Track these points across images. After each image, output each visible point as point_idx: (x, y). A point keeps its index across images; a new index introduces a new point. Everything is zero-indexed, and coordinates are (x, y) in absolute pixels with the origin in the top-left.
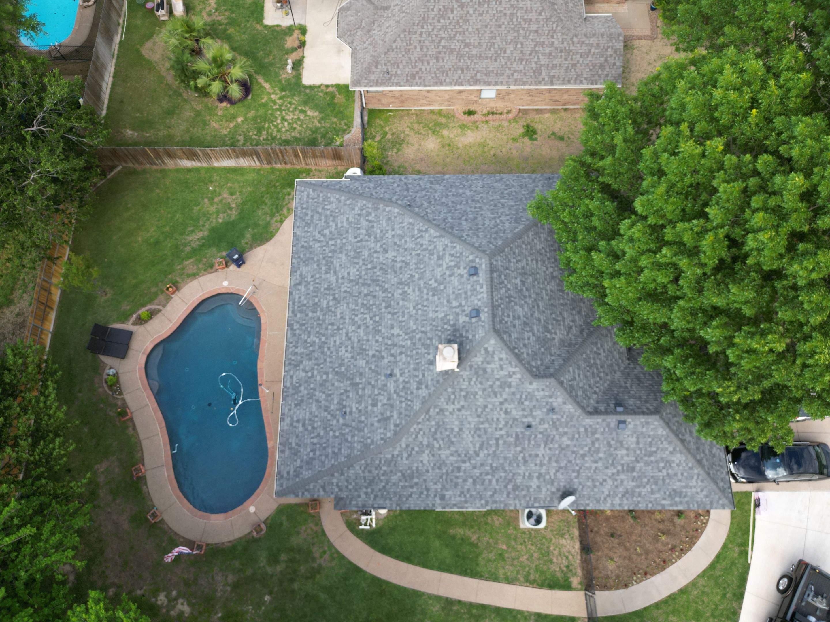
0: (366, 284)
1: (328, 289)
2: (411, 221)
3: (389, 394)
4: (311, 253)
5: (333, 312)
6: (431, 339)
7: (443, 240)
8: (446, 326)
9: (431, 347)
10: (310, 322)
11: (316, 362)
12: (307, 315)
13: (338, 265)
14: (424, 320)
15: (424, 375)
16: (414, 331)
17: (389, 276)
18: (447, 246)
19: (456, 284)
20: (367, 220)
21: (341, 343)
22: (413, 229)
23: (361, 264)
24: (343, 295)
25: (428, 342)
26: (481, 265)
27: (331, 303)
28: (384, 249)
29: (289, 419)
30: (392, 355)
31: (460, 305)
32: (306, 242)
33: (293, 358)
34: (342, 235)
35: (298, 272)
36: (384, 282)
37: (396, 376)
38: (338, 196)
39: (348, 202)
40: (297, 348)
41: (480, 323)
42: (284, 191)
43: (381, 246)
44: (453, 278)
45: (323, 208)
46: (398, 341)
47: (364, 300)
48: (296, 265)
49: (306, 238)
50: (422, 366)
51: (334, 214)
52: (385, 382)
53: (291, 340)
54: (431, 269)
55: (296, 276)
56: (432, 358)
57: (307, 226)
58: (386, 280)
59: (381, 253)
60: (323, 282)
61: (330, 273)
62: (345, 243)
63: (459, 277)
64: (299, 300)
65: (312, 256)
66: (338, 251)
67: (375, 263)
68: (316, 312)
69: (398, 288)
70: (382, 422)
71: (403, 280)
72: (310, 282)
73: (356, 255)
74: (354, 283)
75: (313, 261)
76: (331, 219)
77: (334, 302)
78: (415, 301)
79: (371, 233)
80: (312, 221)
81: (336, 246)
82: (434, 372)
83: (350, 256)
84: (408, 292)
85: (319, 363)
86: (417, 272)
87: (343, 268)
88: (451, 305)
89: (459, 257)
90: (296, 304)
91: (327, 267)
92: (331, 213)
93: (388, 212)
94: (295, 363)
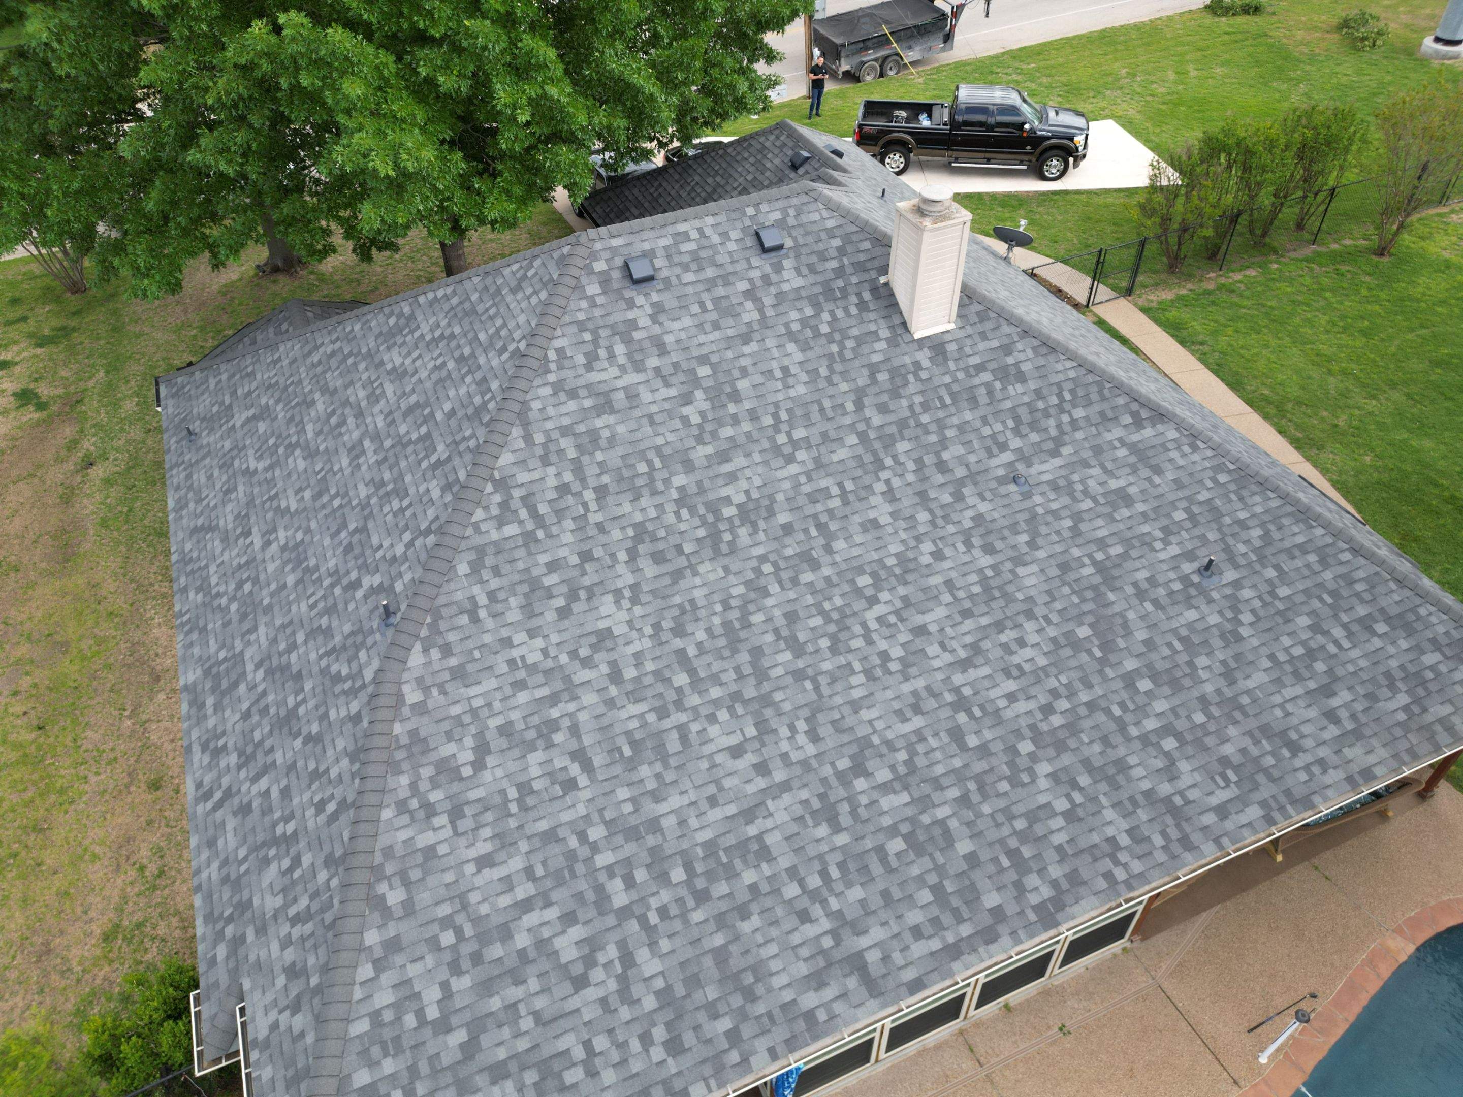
0: (754, 664)
1: (829, 816)
2: (463, 568)
3: (1071, 466)
4: (694, 982)
5: (912, 753)
6: (873, 369)
7: (536, 405)
8: (825, 329)
9: (896, 362)
10: (992, 835)
11: (1117, 739)
12: (972, 859)
13: (715, 814)
14: (822, 410)
15: (980, 368)
16: (863, 437)
17: (698, 594)
18: (558, 387)
19: (687, 321)
20: (479, 765)
21: (1008, 674)
22: (498, 548)
23: (683, 717)
24: (830, 740)
25: (882, 377)
26: (614, 250)
27: (883, 775)
28: (595, 648)
31: (750, 294)
32: (646, 1040)
33: (1158, 841)
34: (571, 856)
35: (809, 1000)
36: (727, 607)
37: (1011, 464)
38: (366, 971)
39: (395, 897)
40: (1112, 840)
41: (791, 221)
43: (587, 663)
44: (669, 339)
45: (443, 1026)
46: (910, 491)
47: (817, 651)
48: (779, 1034)
49: (622, 1046)
50: (956, 380)
51: (467, 949)
52: (1046, 488)
53: (1102, 884)
54: (648, 430)
55: (826, 1005)
56: (927, 352)
57: (559, 1076)
58: (716, 597)
59: (614, 656)
60: (811, 851)
61: (759, 838)
62: (608, 824)
63: (662, 318)
64: (928, 930)
65: (708, 962)
66: (651, 841)
67: (660, 664)
68: (942, 823)
69: (732, 543)
70: (1153, 462)
71: (701, 533)
72: (829, 914)
73: (649, 754)
74: (768, 713)
75: (734, 949)
76: (496, 951)
77: (870, 765)
78: (766, 463)
79: (537, 727)
80: (522, 1061)
81: (628, 862)
82: (961, 334)
83: (658, 776)
84: (740, 498)
85: (1112, 726)
86: (667, 481)
87: (721, 789)
88: (756, 326)
89: (595, 332)
90: (951, 938)
91: (738, 864)
92: (466, 964)
93: (426, 690)
94: (1169, 820)
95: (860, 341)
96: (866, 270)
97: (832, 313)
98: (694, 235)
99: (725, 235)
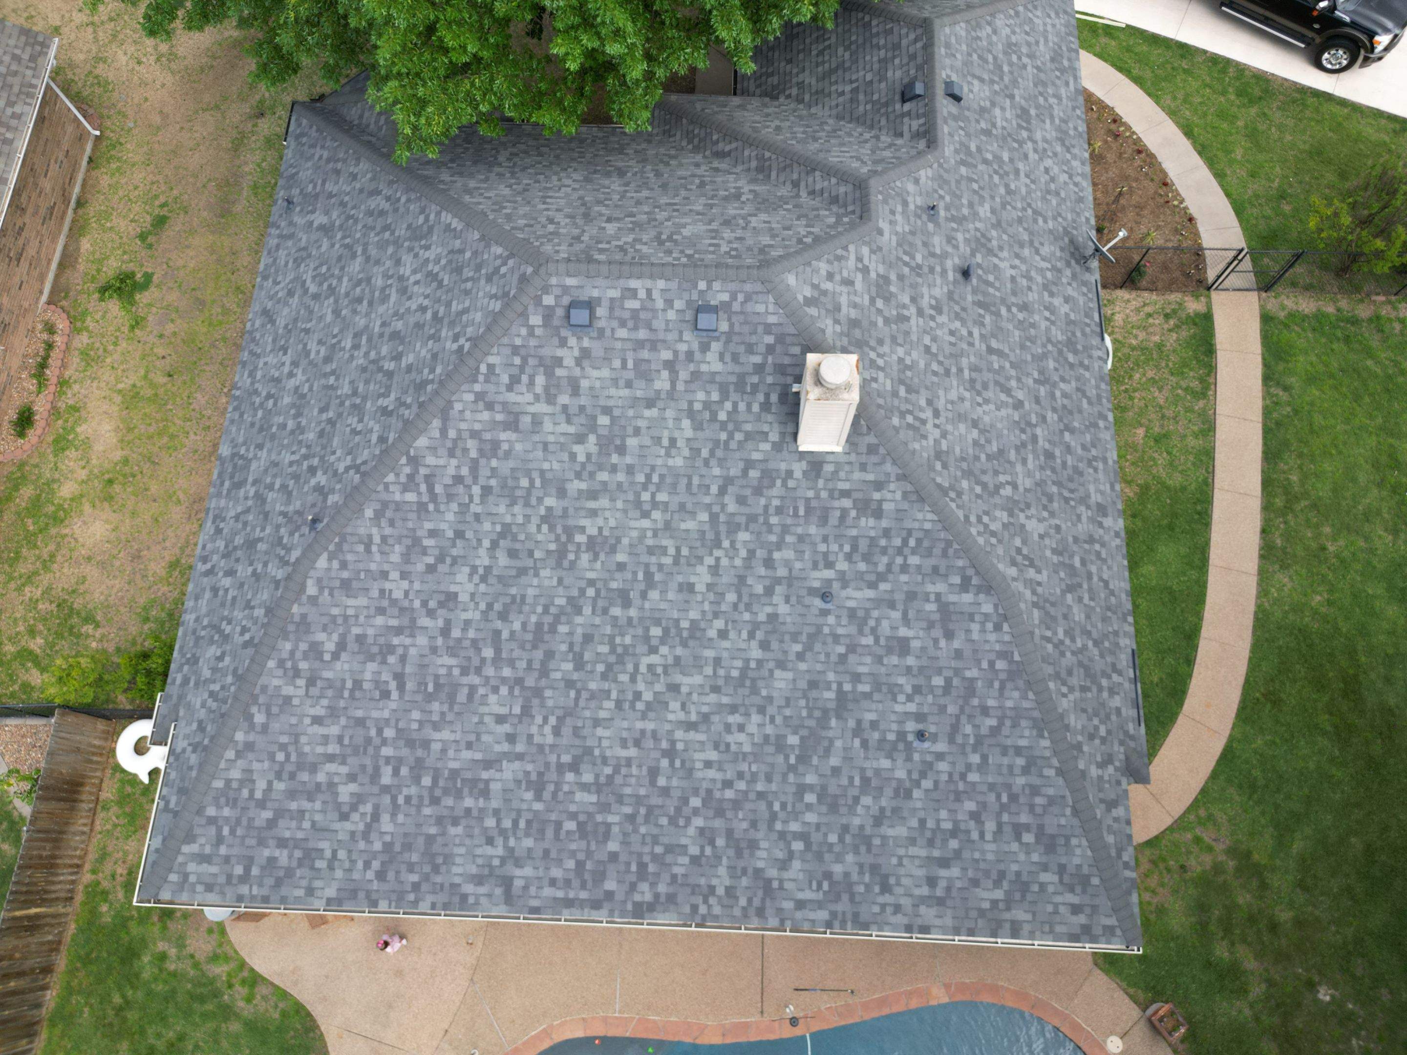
0: (543, 663)
1: (538, 788)
2: (369, 513)
3: (878, 602)
4: (408, 847)
5: (617, 770)
6: (749, 464)
7: (458, 406)
8: (722, 416)
9: (772, 465)
10: (636, 847)
11: (763, 826)
12: (614, 856)
13: (467, 755)
14: (689, 485)
15: (845, 494)
16: (714, 517)
17: (531, 592)
18: (480, 396)
19: (605, 373)
20: (336, 656)
21: (716, 747)
22: (398, 506)
23: (476, 680)
24: (566, 737)
25: (754, 474)
26: (566, 289)
27: (588, 777)
28: (441, 605)
29: (923, 909)
30: (769, 591)
31: (670, 365)
32: (367, 865)
33: (743, 902)
34: (368, 741)
35: (468, 889)
36: (546, 610)
37: (829, 582)
38: (230, 754)
39: (259, 718)
40: (712, 889)
41: (736, 307)
42: (146, 975)
43: (431, 613)
44: (584, 384)
45: (262, 804)
46: (733, 572)
47: (592, 672)
48: (441, 898)
49: (353, 862)
50: (817, 497)
51: (289, 768)
52: (844, 613)
53: (687, 909)
54: (540, 454)
55: (477, 896)
56: (804, 465)
57: (313, 860)
58: (542, 601)
59: (451, 616)
60: (515, 804)
61: (487, 782)
62: (399, 731)
63: (586, 363)
64: (560, 884)
65: (421, 840)
66: (420, 753)
67: (480, 636)
68: (608, 826)
69: (573, 564)
70: (951, 626)
71: (553, 547)
72: (506, 846)
73: (443, 696)
74: (536, 702)
75: (439, 839)
76: (304, 776)
77: (583, 767)
78: (625, 511)
79: (381, 646)
80: (297, 844)
81: (400, 761)
82: (845, 459)
83: (443, 714)
84: (594, 531)
85: (767, 815)
86: (540, 500)
87: (478, 739)
88: (663, 396)
89: (524, 360)
90: (571, 895)
91: (466, 791)
92: (285, 776)
93: (321, 589)
94: (760, 893)
95: (748, 436)
96: (784, 374)
97: (735, 405)
98: (642, 294)
99: (669, 303)
